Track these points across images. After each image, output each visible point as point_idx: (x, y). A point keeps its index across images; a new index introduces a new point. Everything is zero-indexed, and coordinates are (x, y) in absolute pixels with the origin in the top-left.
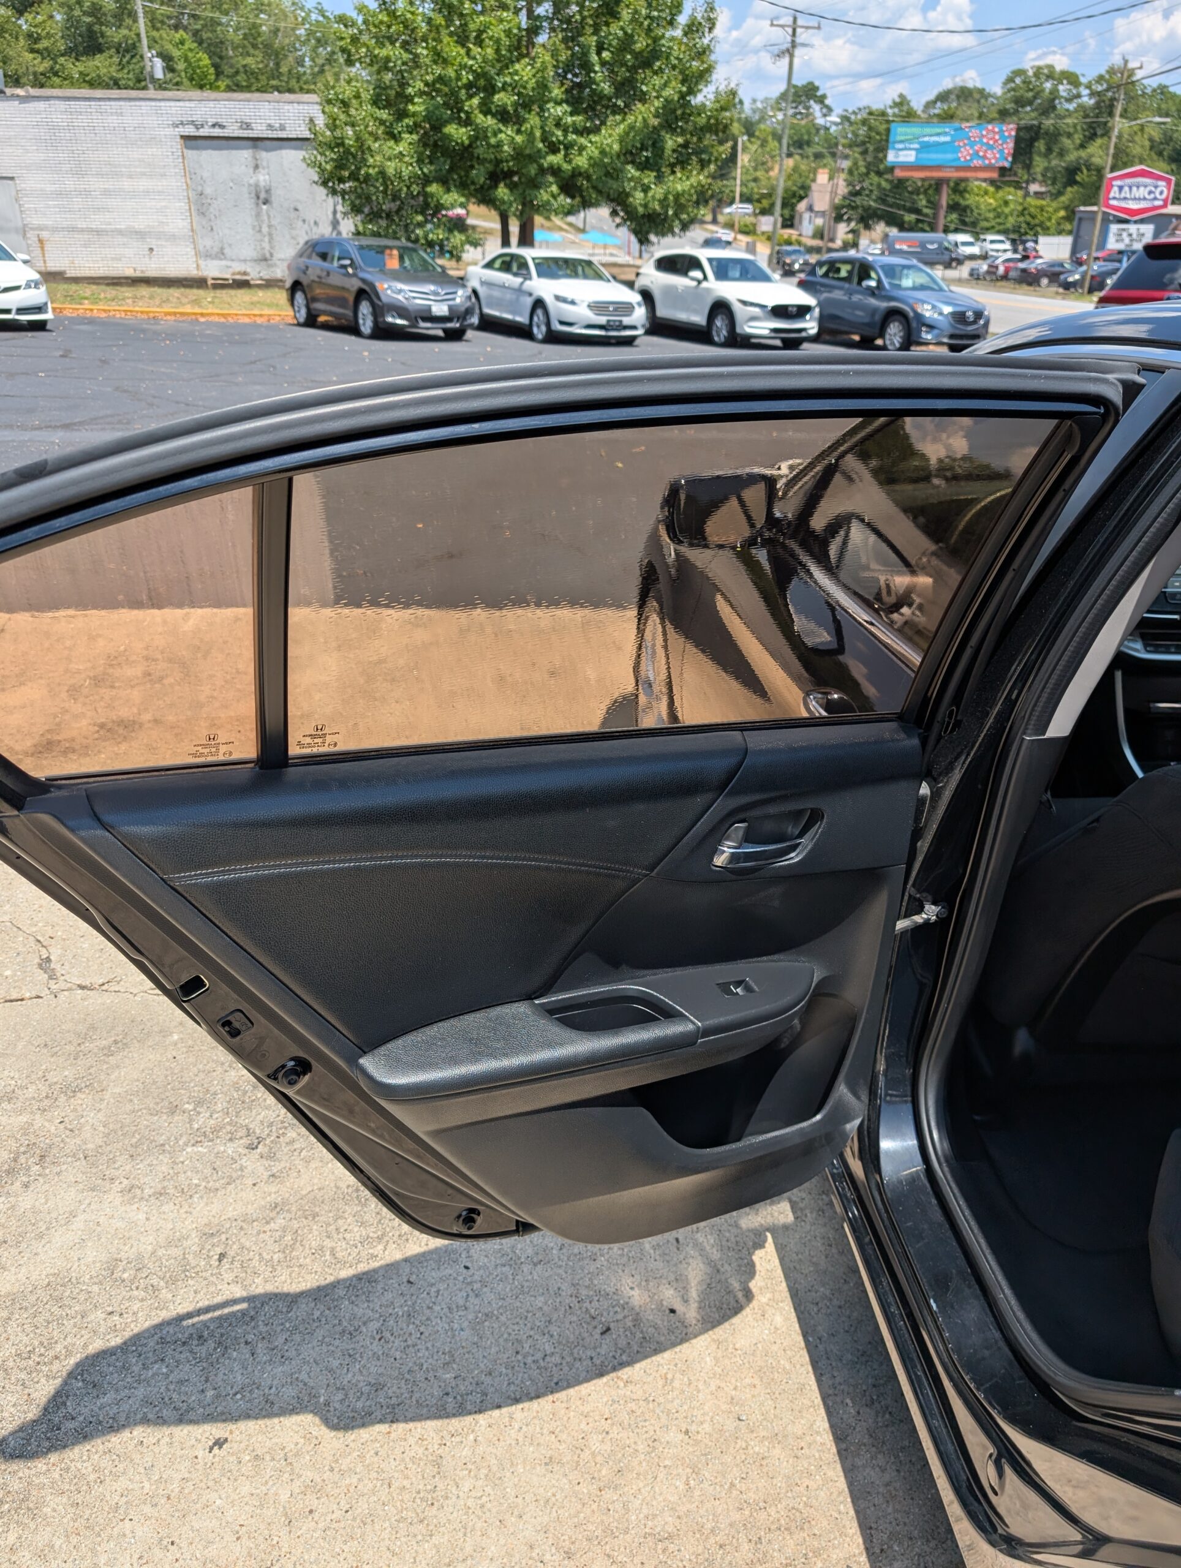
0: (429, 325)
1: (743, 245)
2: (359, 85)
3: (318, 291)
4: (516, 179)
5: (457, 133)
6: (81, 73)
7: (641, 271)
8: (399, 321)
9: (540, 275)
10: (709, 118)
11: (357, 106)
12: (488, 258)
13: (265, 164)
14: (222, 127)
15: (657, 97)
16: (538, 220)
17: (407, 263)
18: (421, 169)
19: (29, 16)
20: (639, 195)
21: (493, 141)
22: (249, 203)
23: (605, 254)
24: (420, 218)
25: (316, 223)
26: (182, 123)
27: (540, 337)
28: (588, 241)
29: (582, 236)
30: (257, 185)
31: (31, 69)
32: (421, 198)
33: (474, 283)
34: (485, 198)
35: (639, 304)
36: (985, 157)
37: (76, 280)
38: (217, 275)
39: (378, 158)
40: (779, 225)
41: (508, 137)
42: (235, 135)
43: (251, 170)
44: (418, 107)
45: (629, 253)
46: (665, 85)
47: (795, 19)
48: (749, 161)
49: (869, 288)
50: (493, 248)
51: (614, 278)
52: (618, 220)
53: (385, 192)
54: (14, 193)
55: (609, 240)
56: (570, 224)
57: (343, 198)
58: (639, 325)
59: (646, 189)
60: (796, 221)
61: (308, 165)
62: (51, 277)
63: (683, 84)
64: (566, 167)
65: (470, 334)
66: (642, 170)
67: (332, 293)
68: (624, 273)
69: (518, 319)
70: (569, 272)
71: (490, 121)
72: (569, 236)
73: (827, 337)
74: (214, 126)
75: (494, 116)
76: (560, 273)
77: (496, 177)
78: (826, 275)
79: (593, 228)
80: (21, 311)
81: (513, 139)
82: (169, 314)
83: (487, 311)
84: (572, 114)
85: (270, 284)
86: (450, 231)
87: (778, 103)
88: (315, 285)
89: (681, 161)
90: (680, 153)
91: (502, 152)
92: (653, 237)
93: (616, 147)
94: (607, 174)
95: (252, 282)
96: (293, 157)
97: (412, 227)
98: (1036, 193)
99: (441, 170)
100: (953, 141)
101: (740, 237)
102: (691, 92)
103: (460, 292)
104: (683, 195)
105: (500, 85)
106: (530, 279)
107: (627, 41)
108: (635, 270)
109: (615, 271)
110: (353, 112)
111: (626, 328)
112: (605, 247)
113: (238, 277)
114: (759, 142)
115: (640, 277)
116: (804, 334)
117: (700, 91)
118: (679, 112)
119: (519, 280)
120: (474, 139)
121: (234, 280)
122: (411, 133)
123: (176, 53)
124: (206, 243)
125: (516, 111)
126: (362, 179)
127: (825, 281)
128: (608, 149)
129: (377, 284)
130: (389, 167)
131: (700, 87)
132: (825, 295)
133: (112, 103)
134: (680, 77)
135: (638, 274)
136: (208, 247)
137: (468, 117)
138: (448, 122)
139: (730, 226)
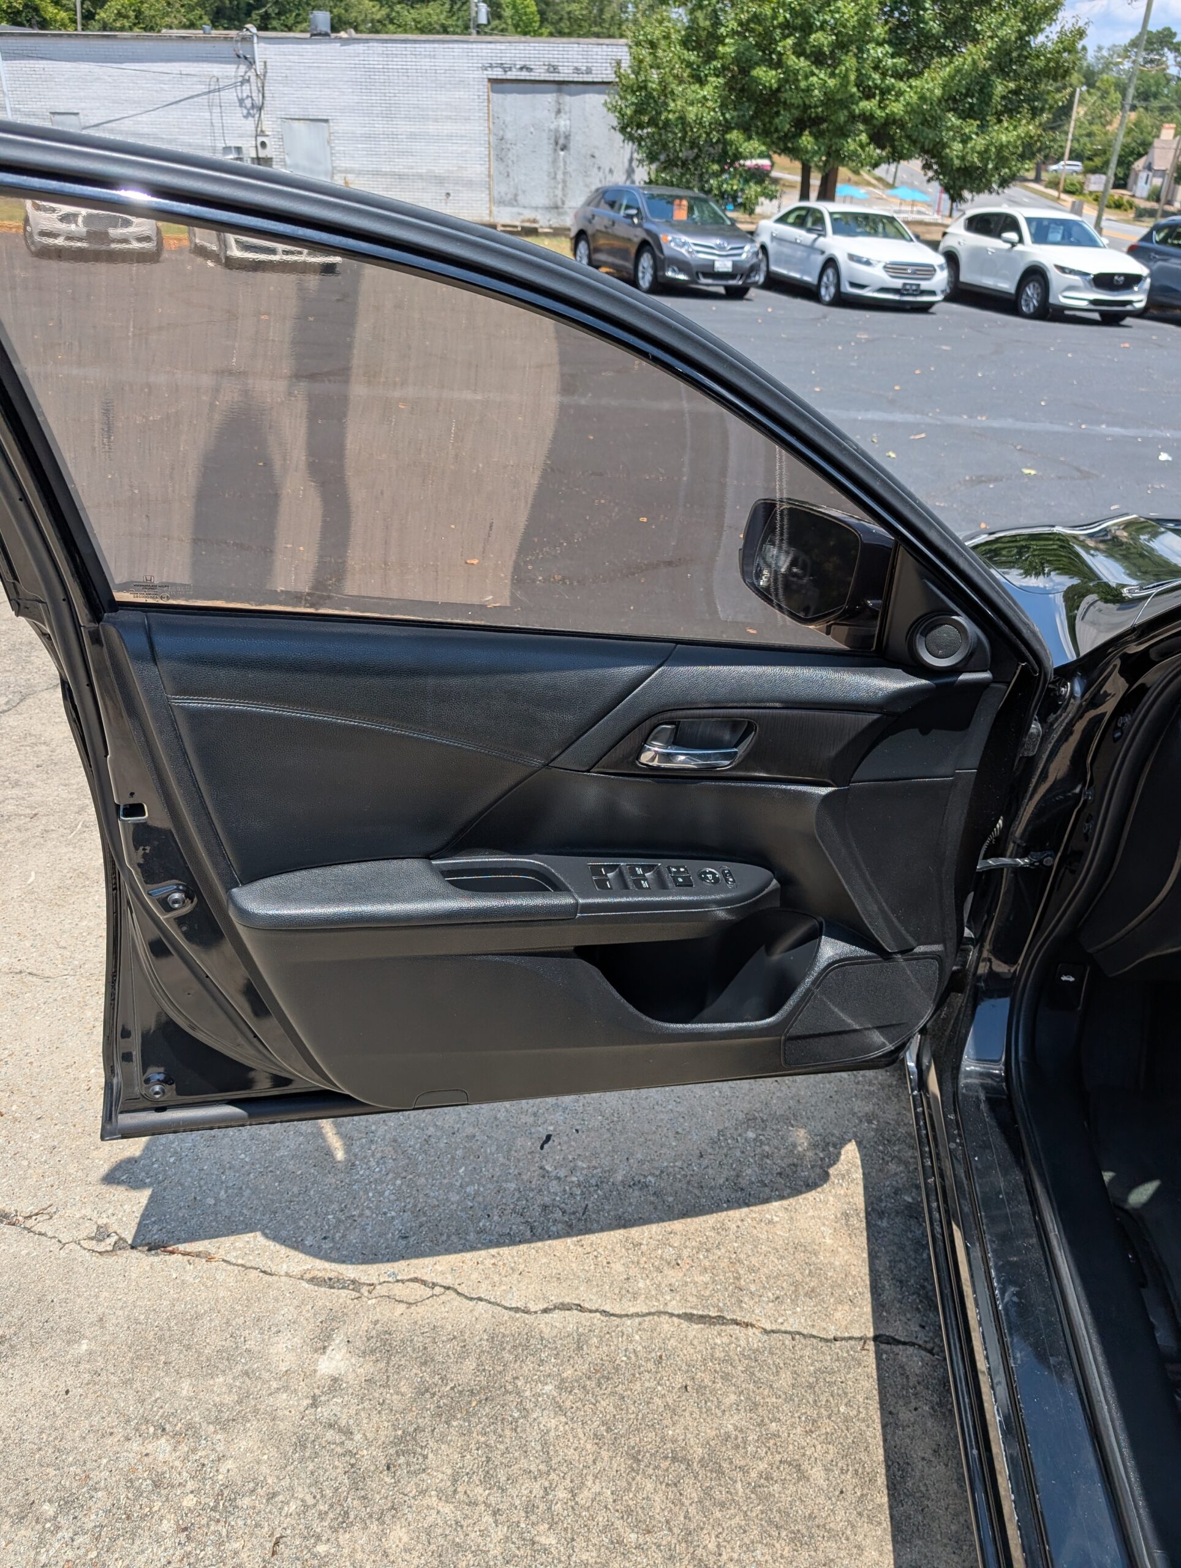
0: (710, 281)
1: (1068, 205)
2: (670, 25)
3: (602, 242)
4: (825, 125)
5: (766, 76)
6: (414, 20)
7: (948, 230)
8: (682, 277)
9: (835, 232)
10: (1049, 60)
11: (666, 48)
12: (784, 211)
13: (567, 108)
14: (529, 70)
15: (991, 37)
16: (843, 172)
17: (696, 214)
18: (723, 114)
20: (957, 146)
21: (803, 84)
22: (547, 148)
23: (912, 212)
24: (716, 167)
25: (611, 171)
26: (491, 66)
27: (827, 298)
28: (895, 197)
29: (890, 192)
30: (557, 131)
31: (369, 17)
32: (721, 146)
33: (764, 238)
34: (786, 145)
35: (941, 267)
38: (508, 222)
39: (679, 103)
40: (1111, 185)
41: (821, 80)
42: (542, 78)
43: (553, 115)
44: (728, 49)
45: (938, 212)
46: (1003, 24)
48: (1086, 114)
50: (791, 201)
51: (918, 237)
52: (930, 174)
53: (683, 139)
54: (327, 135)
55: (918, 196)
56: (879, 179)
57: (640, 145)
58: (938, 292)
59: (965, 140)
60: (1130, 181)
61: (609, 109)
63: (1023, 23)
64: (879, 113)
65: (753, 292)
66: (964, 119)
67: (617, 244)
68: (929, 232)
69: (807, 278)
70: (868, 229)
71: (803, 63)
72: (876, 191)
73: (1155, 312)
74: (521, 69)
75: (807, 57)
76: (859, 230)
77: (800, 125)
78: (1163, 241)
79: (903, 183)
81: (826, 82)
83: (774, 268)
84: (893, 56)
85: (557, 232)
86: (747, 181)
87: (1126, 50)
88: (601, 235)
89: (1010, 110)
90: (1010, 100)
91: (812, 96)
92: (966, 194)
93: (938, 92)
94: (924, 122)
95: (540, 230)
96: (595, 101)
97: (707, 177)
99: (744, 116)
101: (1064, 196)
102: (1032, 31)
103: (747, 247)
104: (1007, 147)
105: (818, 24)
106: (825, 236)
108: (943, 229)
109: (920, 229)
110: (660, 53)
111: (923, 293)
112: (913, 203)
113: (527, 225)
114: (1099, 94)
115: (947, 237)
116: (1129, 308)
117: (1042, 30)
118: (1015, 54)
119: (813, 236)
120: (782, 83)
121: (523, 228)
122: (718, 76)
124: (502, 189)
125: (832, 52)
126: (661, 124)
127: (1162, 247)
128: (928, 94)
129: (661, 236)
130: (689, 112)
131: (1043, 26)
132: (1160, 263)
133: (427, 45)
134: (1021, 15)
135: (944, 234)
136: (503, 194)
137: (780, 60)
138: (757, 64)
139: (1054, 184)
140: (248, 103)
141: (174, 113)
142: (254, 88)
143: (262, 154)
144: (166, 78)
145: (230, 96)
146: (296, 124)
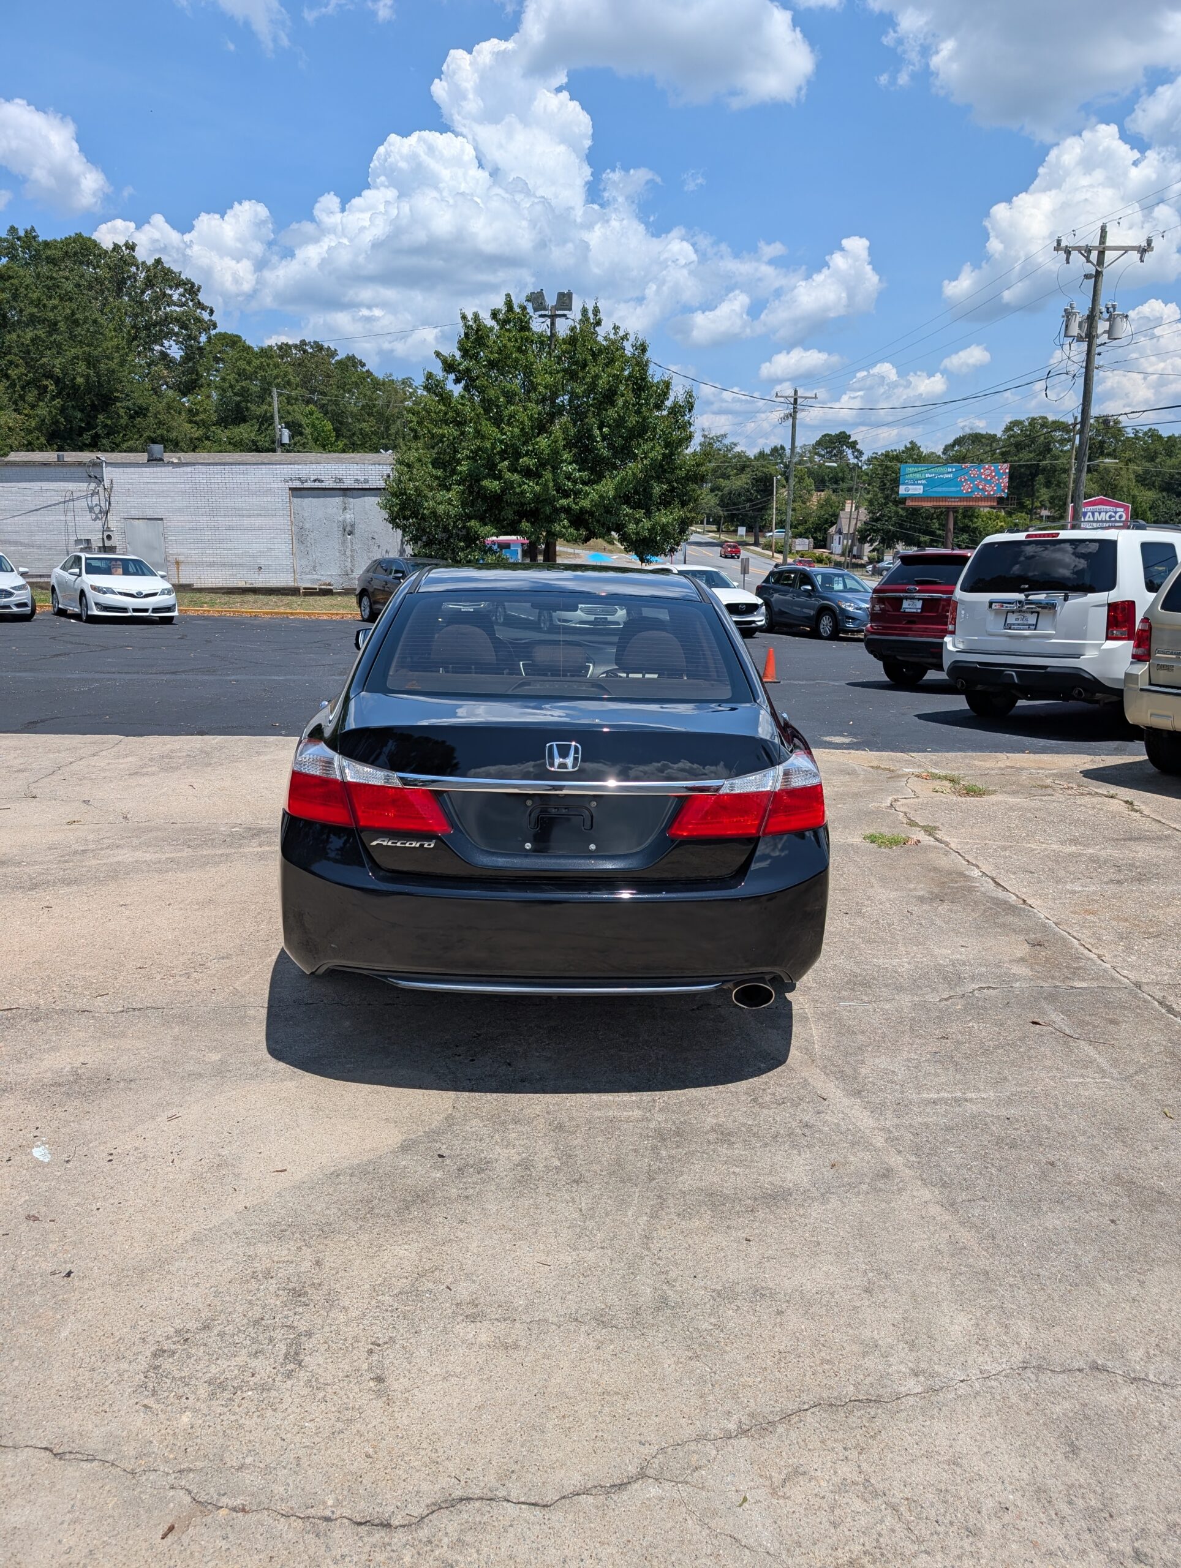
3: (379, 597)
4: (537, 515)
5: (493, 485)
6: (228, 439)
10: (689, 471)
11: (419, 468)
13: (351, 507)
14: (320, 481)
15: (645, 458)
18: (464, 510)
19: (191, 397)
20: (633, 526)
21: (518, 490)
22: (337, 534)
24: (462, 544)
25: (387, 548)
26: (291, 479)
30: (344, 521)
31: (188, 437)
32: (464, 530)
34: (512, 528)
36: (984, 490)
37: (200, 590)
38: (308, 586)
39: (431, 503)
41: (530, 487)
42: (331, 487)
43: (341, 511)
44: (464, 468)
47: (796, 392)
49: (806, 591)
53: (437, 526)
54: (161, 529)
57: (406, 531)
59: (637, 522)
61: (382, 507)
62: (181, 589)
63: (666, 448)
64: (574, 507)
66: (635, 509)
71: (516, 477)
73: (773, 628)
74: (315, 481)
75: (519, 472)
77: (520, 516)
80: (155, 610)
81: (533, 488)
82: (267, 613)
84: (579, 471)
85: (347, 592)
87: (815, 448)
88: (377, 592)
89: (666, 502)
90: (666, 496)
91: (525, 497)
92: (650, 555)
93: (611, 494)
94: (607, 512)
95: (334, 591)
96: (372, 501)
97: (457, 550)
98: (1048, 517)
99: (479, 511)
100: (955, 478)
102: (673, 453)
104: (667, 526)
105: (524, 452)
107: (620, 422)
110: (415, 471)
111: (610, 623)
113: (324, 587)
116: (752, 626)
120: (504, 489)
121: (320, 589)
122: (458, 485)
123: (304, 421)
124: (303, 563)
125: (536, 469)
126: (419, 517)
127: (777, 586)
128: (605, 494)
130: (440, 509)
131: (681, 450)
137: (500, 474)
138: (485, 478)
139: (768, 547)
140: (97, 510)
141: (33, 518)
142: (102, 498)
143: (108, 543)
144: (29, 492)
145: (83, 503)
146: (136, 522)
